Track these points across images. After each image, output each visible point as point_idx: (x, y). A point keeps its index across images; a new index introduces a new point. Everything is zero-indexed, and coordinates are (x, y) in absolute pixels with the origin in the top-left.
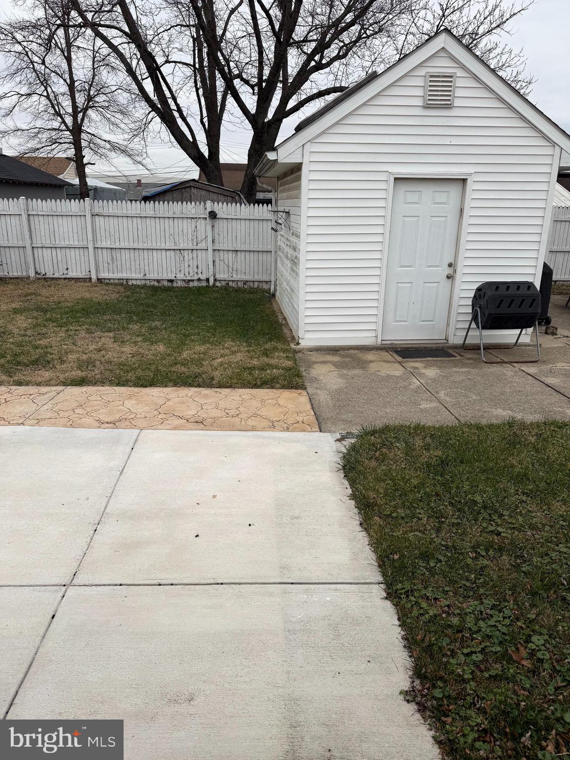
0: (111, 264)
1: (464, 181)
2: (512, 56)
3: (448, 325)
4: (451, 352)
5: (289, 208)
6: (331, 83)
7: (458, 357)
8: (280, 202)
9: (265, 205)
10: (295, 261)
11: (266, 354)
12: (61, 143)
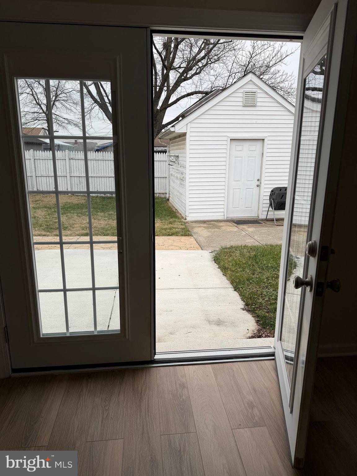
0: (79, 185)
1: (263, 140)
2: (288, 76)
3: (258, 209)
4: (261, 222)
5: (178, 154)
6: (194, 89)
7: (264, 224)
8: (171, 152)
9: (162, 153)
10: (182, 180)
11: (171, 223)
12: (39, 120)
